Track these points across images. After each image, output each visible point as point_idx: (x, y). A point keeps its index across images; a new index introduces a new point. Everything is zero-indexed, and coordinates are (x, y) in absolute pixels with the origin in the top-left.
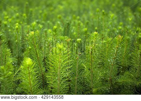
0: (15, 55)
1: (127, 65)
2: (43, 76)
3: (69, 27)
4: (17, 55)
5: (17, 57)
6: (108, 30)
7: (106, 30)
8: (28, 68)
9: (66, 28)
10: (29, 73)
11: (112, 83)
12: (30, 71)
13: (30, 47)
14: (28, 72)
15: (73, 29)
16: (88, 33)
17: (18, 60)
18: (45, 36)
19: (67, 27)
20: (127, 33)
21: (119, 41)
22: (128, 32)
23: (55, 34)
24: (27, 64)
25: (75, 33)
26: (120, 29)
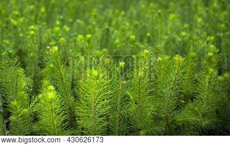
0: (30, 74)
1: (191, 92)
2: (70, 108)
3: (108, 34)
4: (32, 75)
5: (33, 78)
6: (166, 37)
7: (163, 36)
8: (51, 103)
9: (105, 36)
10: (52, 110)
11: (167, 122)
12: (53, 107)
13: (52, 65)
14: (50, 109)
15: (115, 34)
16: (136, 44)
17: (34, 82)
18: (74, 47)
19: (106, 34)
20: (193, 45)
21: (179, 65)
22: (195, 43)
23: (88, 46)
24: (50, 97)
25: (117, 41)
26: (184, 37)
